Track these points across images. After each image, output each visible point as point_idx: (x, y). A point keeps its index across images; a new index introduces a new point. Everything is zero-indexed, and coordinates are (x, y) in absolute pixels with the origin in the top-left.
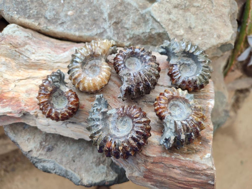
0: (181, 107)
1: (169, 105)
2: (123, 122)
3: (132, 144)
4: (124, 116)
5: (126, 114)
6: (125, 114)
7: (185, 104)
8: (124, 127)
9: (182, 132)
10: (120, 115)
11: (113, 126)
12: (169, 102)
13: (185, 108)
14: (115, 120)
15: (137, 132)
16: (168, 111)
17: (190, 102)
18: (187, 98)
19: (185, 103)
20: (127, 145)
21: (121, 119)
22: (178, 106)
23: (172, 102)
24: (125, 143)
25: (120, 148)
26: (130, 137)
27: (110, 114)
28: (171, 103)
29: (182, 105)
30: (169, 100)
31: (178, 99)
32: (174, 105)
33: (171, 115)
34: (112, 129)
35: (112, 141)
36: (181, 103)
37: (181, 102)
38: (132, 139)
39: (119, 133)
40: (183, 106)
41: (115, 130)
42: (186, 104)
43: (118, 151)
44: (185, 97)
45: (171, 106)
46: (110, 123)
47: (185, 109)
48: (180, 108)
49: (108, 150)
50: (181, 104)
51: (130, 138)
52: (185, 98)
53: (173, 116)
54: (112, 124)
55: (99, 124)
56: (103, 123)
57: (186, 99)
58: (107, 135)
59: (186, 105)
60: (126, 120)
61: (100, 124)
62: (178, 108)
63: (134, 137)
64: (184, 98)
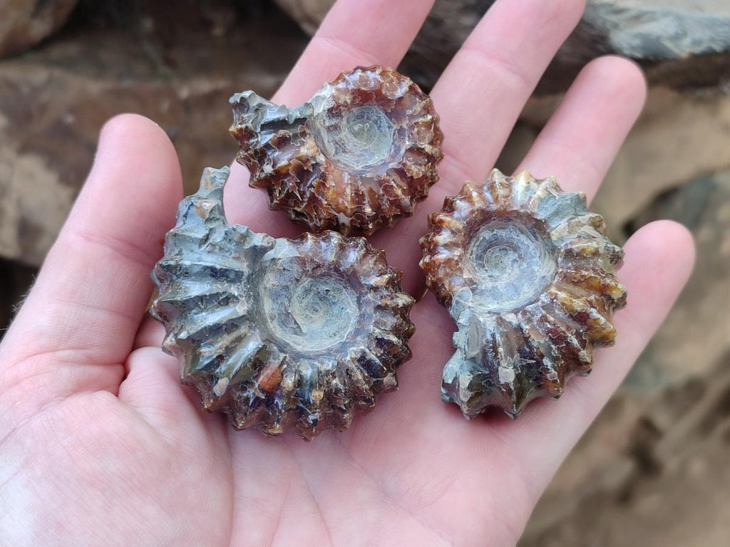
0: (522, 252)
1: (475, 249)
2: (310, 296)
3: (359, 385)
4: (323, 275)
5: (337, 270)
6: (330, 269)
7: (536, 239)
8: (313, 316)
9: (499, 356)
10: (309, 267)
11: (276, 306)
12: (471, 238)
13: (538, 255)
14: (285, 284)
15: (380, 342)
16: (465, 277)
17: (553, 232)
18: (541, 216)
19: (538, 236)
20: (341, 386)
21: (306, 282)
22: (515, 249)
23: (485, 234)
24: (334, 377)
25: (317, 395)
26: (354, 356)
27: (273, 259)
28: (484, 238)
29: (527, 242)
30: (472, 229)
31: (510, 220)
32: (496, 245)
33: (473, 290)
34: (272, 319)
35: (285, 366)
36: (522, 236)
37: (522, 233)
38: (363, 366)
39: (298, 338)
40: (532, 246)
41: (283, 323)
42: (540, 239)
43: (301, 405)
44: (535, 210)
45: (485, 251)
46: (268, 293)
47: (537, 259)
48: (520, 257)
49: (263, 397)
50: (523, 238)
51: (353, 360)
52: (533, 213)
53: (482, 293)
54: (274, 300)
55: (236, 294)
56: (252, 293)
57: (539, 218)
58: (267, 340)
59: (540, 242)
60: (327, 291)
61: (241, 296)
62: (512, 256)
63: (370, 361)
64: (530, 215)
